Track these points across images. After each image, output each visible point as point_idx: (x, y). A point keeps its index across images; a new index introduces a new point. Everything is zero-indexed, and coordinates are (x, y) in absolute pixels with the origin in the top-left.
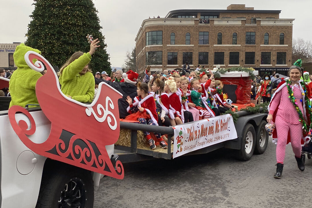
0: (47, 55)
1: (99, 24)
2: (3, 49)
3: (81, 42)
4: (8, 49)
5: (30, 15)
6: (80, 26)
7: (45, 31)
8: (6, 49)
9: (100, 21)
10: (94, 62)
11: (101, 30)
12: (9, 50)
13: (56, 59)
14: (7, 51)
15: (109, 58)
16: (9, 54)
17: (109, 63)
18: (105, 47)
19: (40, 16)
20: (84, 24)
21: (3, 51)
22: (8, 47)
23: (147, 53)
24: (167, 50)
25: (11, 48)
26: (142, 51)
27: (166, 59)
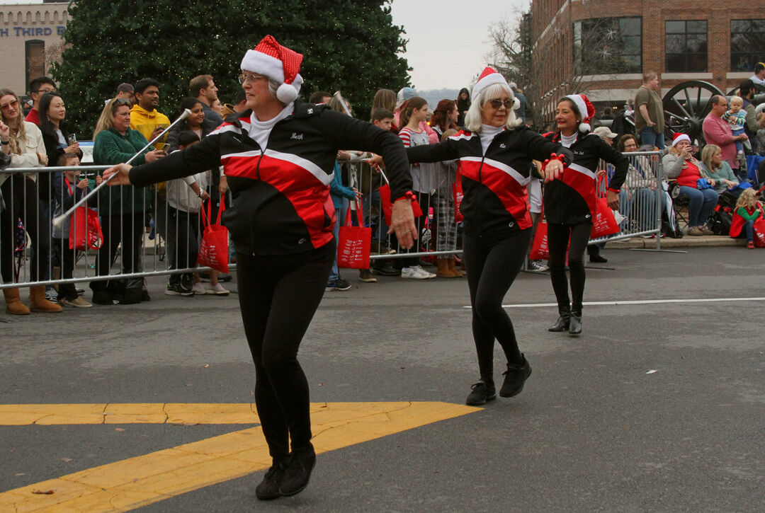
0: (156, 38)
2: (6, 24)
4: (25, 23)
8: (15, 23)
10: (340, 61)
12: (26, 27)
13: (191, 54)
14: (21, 32)
15: (403, 44)
16: (28, 44)
17: (404, 62)
21: (6, 32)
22: (24, 15)
23: (578, 26)
24: (663, 12)
25: (34, 19)
26: (558, 20)
27: (658, 49)
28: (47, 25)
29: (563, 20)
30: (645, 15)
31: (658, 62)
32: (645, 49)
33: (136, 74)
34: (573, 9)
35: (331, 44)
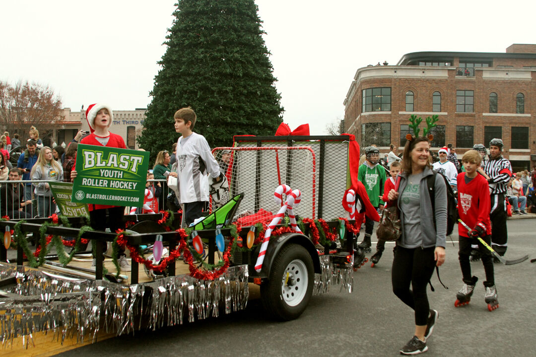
1: (272, 73)
2: (119, 119)
3: (240, 104)
4: (127, 119)
5: (159, 61)
6: (239, 77)
7: (181, 86)
8: (123, 119)
9: (273, 69)
11: (275, 84)
12: (128, 121)
14: (125, 122)
16: (128, 128)
18: (282, 112)
19: (175, 61)
20: (245, 75)
21: (119, 123)
22: (127, 115)
23: (364, 126)
24: (400, 121)
25: (131, 117)
26: (355, 123)
27: (397, 137)
28: (137, 120)
29: (357, 123)
30: (392, 122)
31: (397, 142)
32: (392, 137)
33: (173, 141)
34: (362, 119)
35: (257, 131)
